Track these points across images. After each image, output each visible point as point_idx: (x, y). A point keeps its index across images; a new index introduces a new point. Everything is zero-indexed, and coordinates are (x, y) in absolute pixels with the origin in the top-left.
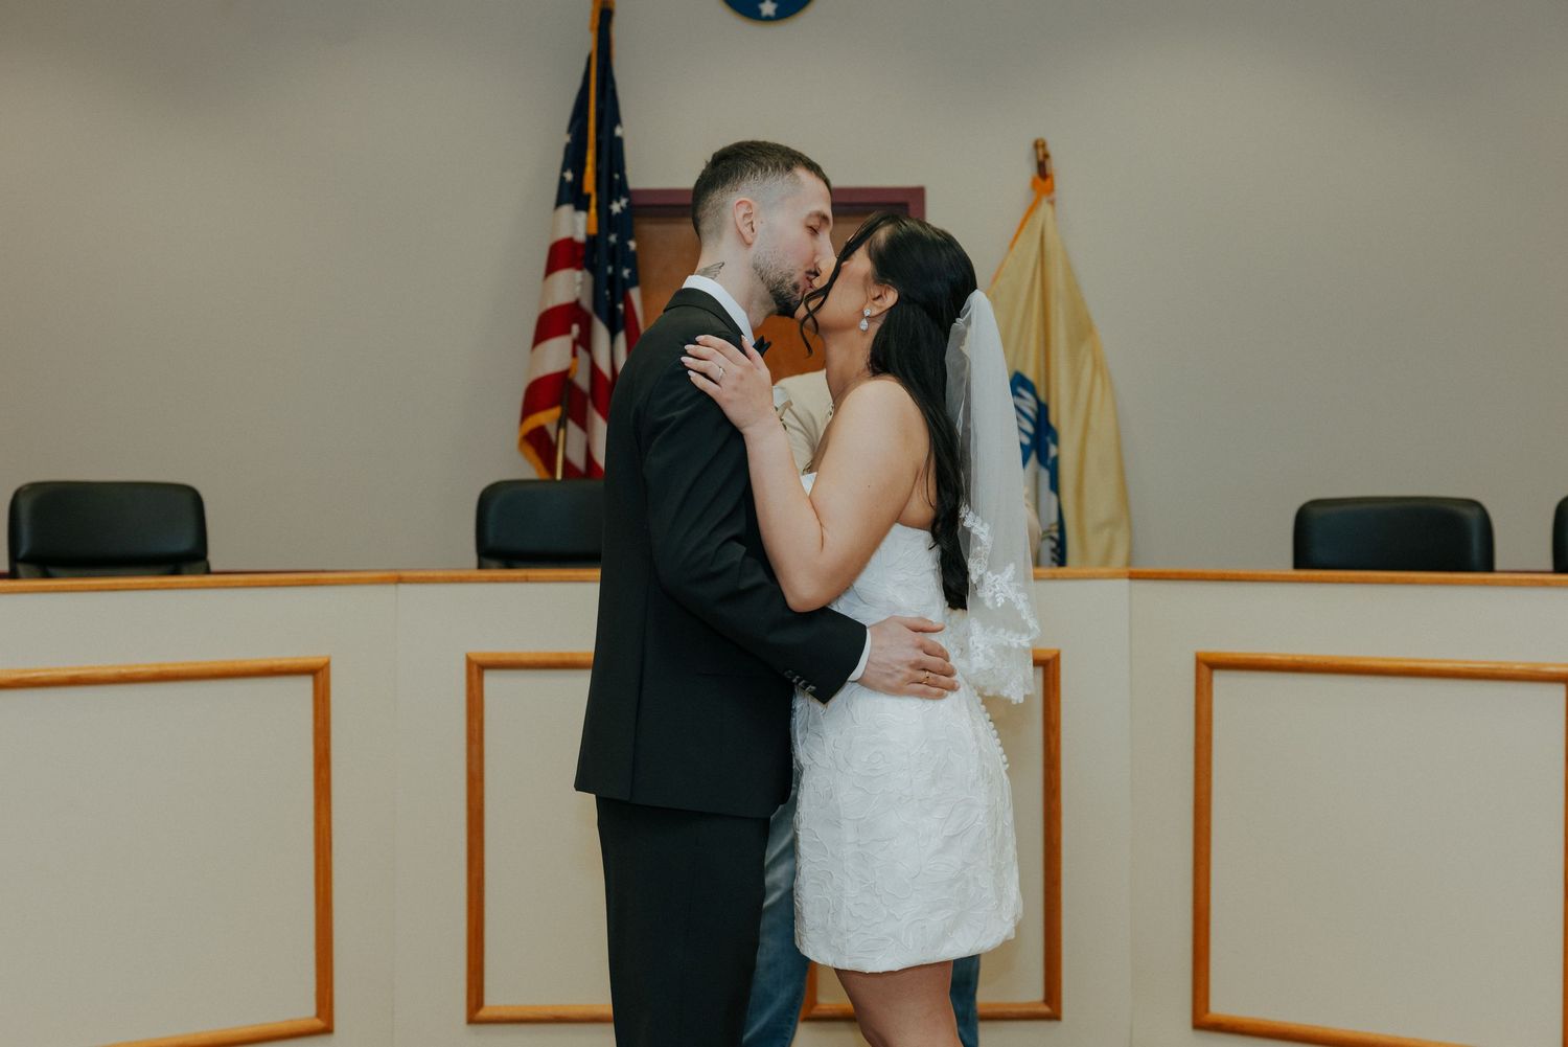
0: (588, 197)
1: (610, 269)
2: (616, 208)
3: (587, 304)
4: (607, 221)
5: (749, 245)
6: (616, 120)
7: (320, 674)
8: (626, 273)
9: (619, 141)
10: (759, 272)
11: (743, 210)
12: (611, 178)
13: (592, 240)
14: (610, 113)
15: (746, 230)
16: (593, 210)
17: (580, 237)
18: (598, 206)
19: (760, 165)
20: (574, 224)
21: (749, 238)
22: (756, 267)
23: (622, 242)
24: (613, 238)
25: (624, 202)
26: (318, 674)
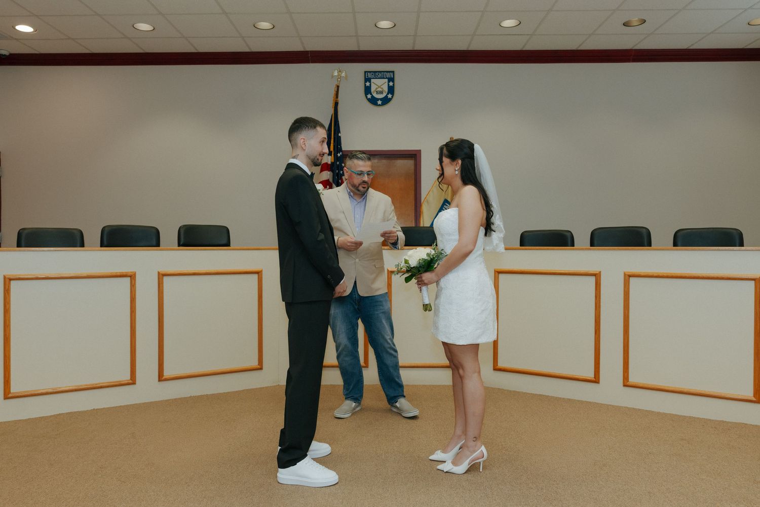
0: (332, 152)
1: (337, 171)
2: (339, 155)
3: (331, 180)
4: (336, 158)
5: (305, 150)
6: (339, 132)
7: (260, 274)
8: (341, 172)
9: (340, 137)
10: (308, 157)
11: (302, 141)
12: (338, 147)
13: (333, 163)
14: (337, 130)
15: (303, 146)
16: (333, 156)
17: (329, 163)
18: (334, 155)
19: (307, 126)
20: (328, 159)
21: (304, 148)
22: (307, 155)
23: (340, 164)
24: (338, 163)
25: (341, 153)
26: (259, 273)
